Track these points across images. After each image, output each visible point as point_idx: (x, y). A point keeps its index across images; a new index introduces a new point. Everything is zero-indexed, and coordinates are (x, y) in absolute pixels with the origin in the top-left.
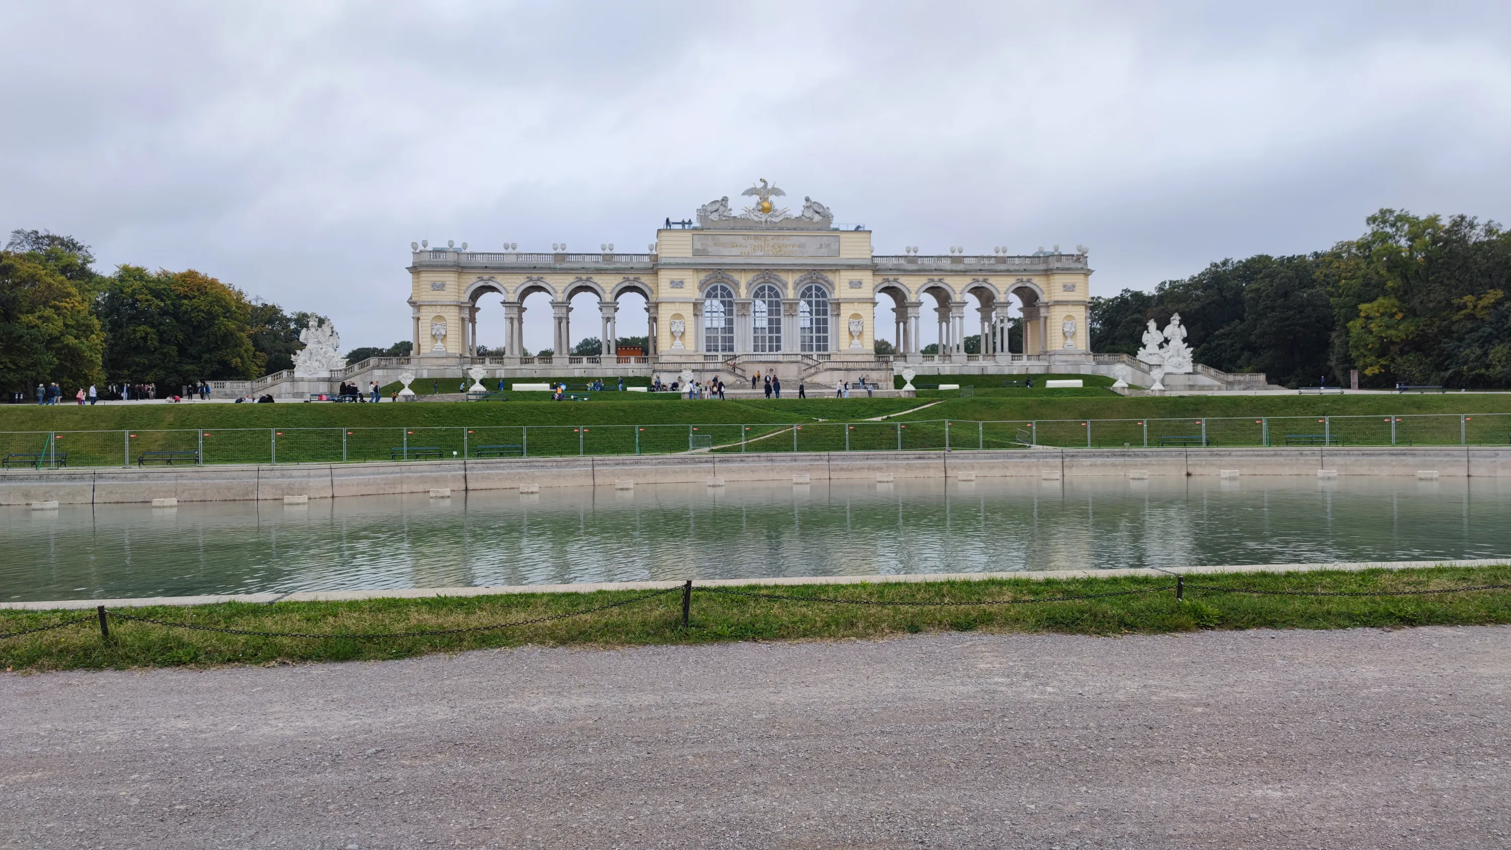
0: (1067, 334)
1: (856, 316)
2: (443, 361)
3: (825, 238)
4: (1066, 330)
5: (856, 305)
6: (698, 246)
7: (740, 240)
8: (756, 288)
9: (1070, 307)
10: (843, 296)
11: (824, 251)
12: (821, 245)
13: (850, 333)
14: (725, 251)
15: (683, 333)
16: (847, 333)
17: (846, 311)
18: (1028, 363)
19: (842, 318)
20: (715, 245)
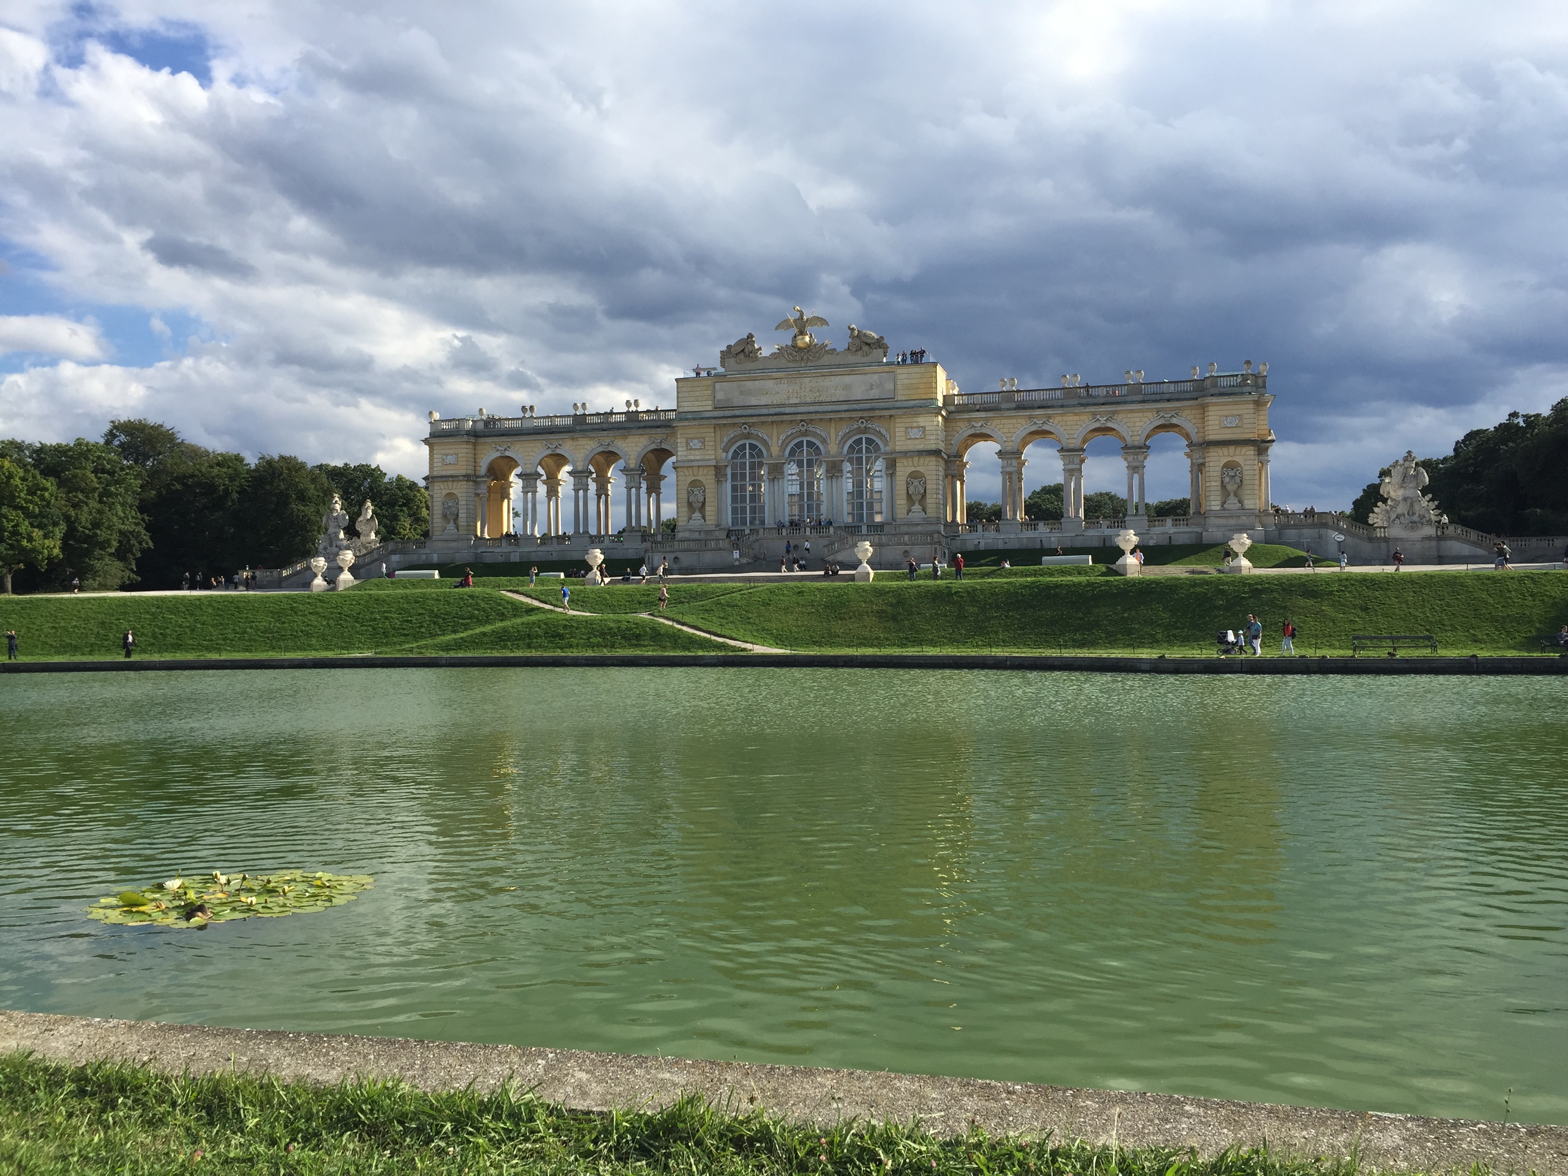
0: (1229, 487)
1: (915, 476)
2: (454, 544)
3: (876, 377)
4: (1227, 480)
5: (916, 459)
6: (720, 396)
7: (770, 384)
8: (791, 445)
9: (1232, 449)
10: (898, 449)
11: (874, 393)
12: (872, 385)
13: (909, 496)
14: (754, 402)
15: (704, 504)
16: (905, 497)
17: (904, 469)
18: (1172, 530)
19: (898, 478)
20: (741, 393)
